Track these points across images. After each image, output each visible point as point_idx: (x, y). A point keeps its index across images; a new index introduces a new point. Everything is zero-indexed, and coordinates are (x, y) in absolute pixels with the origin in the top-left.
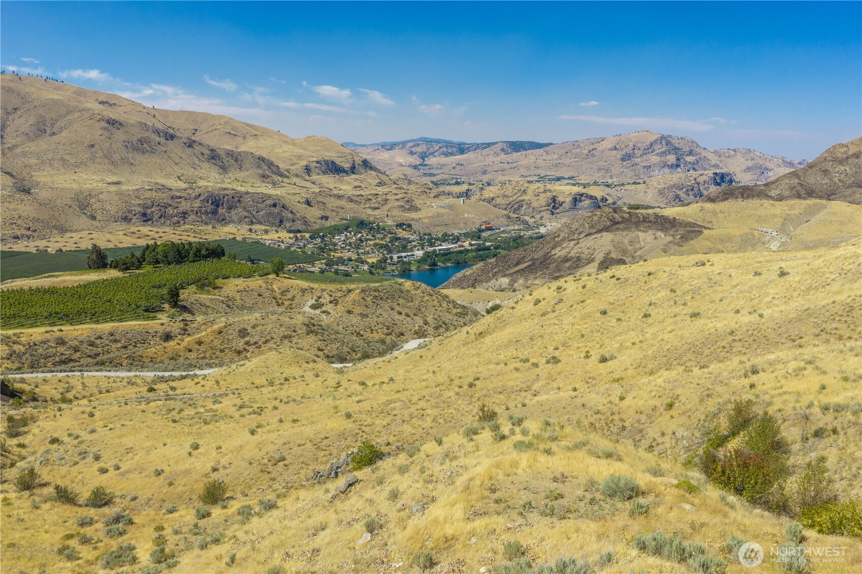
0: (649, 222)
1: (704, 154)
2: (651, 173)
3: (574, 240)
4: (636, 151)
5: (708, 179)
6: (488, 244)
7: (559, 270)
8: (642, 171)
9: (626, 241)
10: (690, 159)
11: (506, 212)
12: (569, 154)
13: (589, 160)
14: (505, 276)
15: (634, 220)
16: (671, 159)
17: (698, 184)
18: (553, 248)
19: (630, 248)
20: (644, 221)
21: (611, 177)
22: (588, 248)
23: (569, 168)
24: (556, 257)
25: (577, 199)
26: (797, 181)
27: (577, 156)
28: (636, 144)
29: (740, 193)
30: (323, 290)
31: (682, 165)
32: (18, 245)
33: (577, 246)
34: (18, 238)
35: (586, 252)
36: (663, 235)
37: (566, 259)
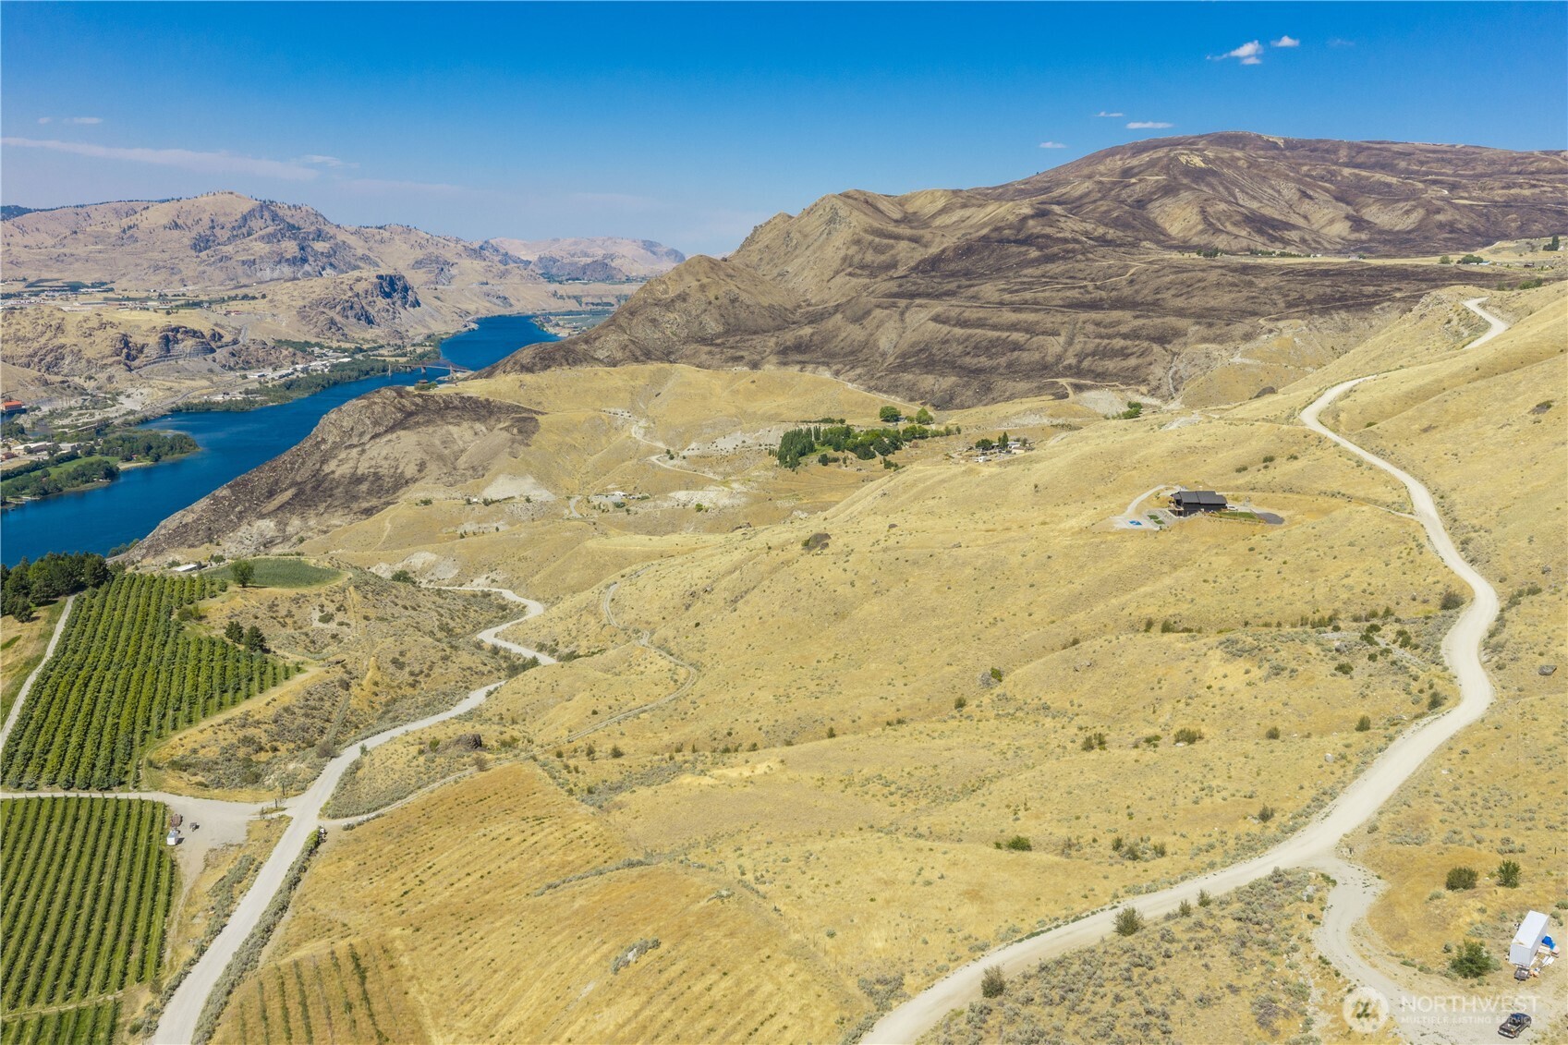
0: (455, 408)
1: (341, 237)
2: (259, 274)
3: (355, 446)
4: (218, 231)
5: (370, 287)
6: (66, 448)
7: (355, 498)
8: (240, 270)
9: (437, 442)
10: (320, 246)
11: (34, 373)
12: (80, 236)
13: (128, 248)
14: (262, 516)
15: (432, 407)
16: (290, 247)
17: (357, 295)
18: (323, 463)
19: (446, 452)
20: (447, 407)
21: (183, 283)
22: (386, 458)
23: (89, 265)
24: (336, 475)
25: (169, 339)
26: (626, 337)
27: (97, 239)
28: (216, 219)
29: (563, 357)
30: (319, 595)
31: (311, 259)
33: (365, 456)
35: (385, 464)
36: (484, 428)
37: (357, 480)
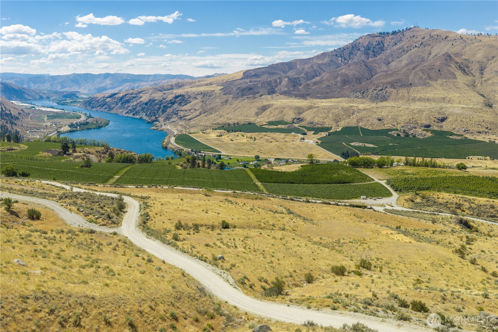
32: (479, 137)
34: (480, 133)
